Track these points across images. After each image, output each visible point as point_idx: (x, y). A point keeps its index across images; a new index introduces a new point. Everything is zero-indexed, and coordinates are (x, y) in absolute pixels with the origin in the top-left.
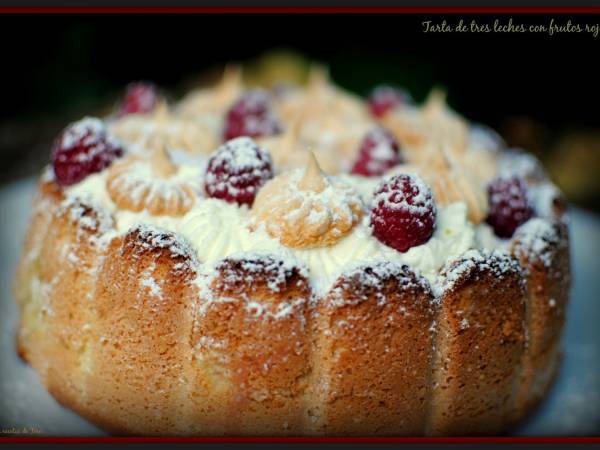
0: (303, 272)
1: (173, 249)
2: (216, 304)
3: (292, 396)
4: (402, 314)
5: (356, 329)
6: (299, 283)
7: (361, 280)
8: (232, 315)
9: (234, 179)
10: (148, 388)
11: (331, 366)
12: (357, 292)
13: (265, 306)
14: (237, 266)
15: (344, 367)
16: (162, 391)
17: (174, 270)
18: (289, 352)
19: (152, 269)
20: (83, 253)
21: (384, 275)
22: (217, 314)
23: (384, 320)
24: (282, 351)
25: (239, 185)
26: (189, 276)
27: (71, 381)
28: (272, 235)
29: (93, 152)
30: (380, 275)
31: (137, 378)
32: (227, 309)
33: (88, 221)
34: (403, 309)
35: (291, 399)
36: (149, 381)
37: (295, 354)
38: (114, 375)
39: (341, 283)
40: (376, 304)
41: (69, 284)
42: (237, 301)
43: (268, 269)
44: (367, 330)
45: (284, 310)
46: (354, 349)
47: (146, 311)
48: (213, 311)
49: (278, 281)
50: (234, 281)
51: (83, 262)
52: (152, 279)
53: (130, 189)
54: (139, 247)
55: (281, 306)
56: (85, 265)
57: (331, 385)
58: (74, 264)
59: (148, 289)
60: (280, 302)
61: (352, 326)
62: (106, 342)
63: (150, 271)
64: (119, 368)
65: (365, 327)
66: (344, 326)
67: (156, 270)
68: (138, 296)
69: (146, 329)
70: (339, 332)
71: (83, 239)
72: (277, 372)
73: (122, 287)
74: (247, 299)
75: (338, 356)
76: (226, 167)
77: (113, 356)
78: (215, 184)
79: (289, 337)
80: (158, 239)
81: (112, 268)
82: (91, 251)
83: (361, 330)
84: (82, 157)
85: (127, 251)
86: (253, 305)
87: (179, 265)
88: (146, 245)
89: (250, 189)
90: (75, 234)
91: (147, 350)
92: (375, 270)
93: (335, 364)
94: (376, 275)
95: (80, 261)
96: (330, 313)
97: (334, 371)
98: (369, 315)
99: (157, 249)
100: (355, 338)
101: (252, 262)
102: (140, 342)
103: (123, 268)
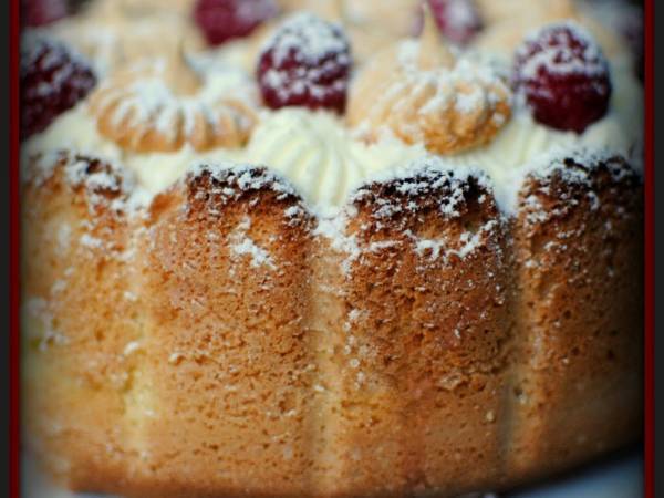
0: (482, 181)
1: (276, 187)
2: (367, 257)
3: (495, 371)
4: (620, 217)
5: (570, 251)
6: (482, 199)
7: (565, 177)
8: (395, 266)
9: (314, 74)
10: (269, 414)
11: (542, 313)
12: (563, 196)
13: (441, 243)
14: (389, 190)
15: (560, 310)
16: (292, 412)
17: (288, 219)
18: (487, 303)
19: (246, 225)
20: (108, 231)
21: (592, 164)
22: (372, 270)
23: (600, 230)
24: (477, 304)
25: (325, 81)
26: (309, 223)
27: (112, 440)
28: (407, 141)
29: (59, 77)
30: (587, 165)
31: (246, 402)
32: (385, 259)
33: (100, 179)
34: (620, 210)
35: (492, 376)
36: (268, 401)
37: (496, 305)
38: (201, 408)
39: (535, 187)
40: (589, 209)
41: (89, 286)
42: (401, 243)
43: (435, 185)
44: (584, 248)
45: (470, 243)
46: (571, 281)
47: (250, 293)
48: (365, 267)
49: (453, 201)
50: (389, 213)
51: (110, 245)
52: (248, 242)
53: (152, 118)
54: (217, 198)
55: (464, 237)
56: (114, 249)
57: (546, 341)
58: (95, 251)
59: (248, 258)
60: (460, 232)
61: (565, 247)
62: (180, 359)
63: (243, 230)
64: (212, 395)
65: (581, 245)
66: (554, 249)
67: (252, 226)
68: (232, 272)
69: (253, 321)
70: (548, 260)
71: (100, 210)
72: (473, 338)
73: (199, 266)
74: (414, 237)
75: (551, 295)
76: (299, 57)
77: (196, 379)
78: (286, 86)
79: (485, 281)
80: (247, 178)
81: (174, 239)
82: (120, 225)
83: (576, 250)
84: (44, 89)
85: (197, 207)
86: (424, 244)
87: (290, 211)
88: (228, 191)
89: (338, 85)
90: (83, 204)
91: (259, 355)
92: (578, 160)
93: (546, 308)
94: (580, 166)
95: (103, 244)
96: (530, 235)
97: (547, 320)
98: (583, 226)
99: (249, 194)
100: (571, 263)
101: (409, 180)
102: (243, 344)
103: (194, 236)
